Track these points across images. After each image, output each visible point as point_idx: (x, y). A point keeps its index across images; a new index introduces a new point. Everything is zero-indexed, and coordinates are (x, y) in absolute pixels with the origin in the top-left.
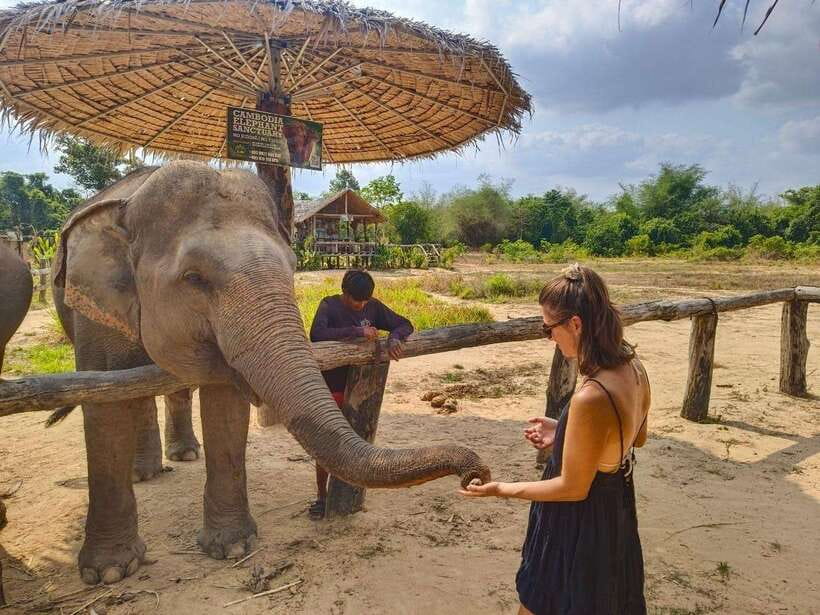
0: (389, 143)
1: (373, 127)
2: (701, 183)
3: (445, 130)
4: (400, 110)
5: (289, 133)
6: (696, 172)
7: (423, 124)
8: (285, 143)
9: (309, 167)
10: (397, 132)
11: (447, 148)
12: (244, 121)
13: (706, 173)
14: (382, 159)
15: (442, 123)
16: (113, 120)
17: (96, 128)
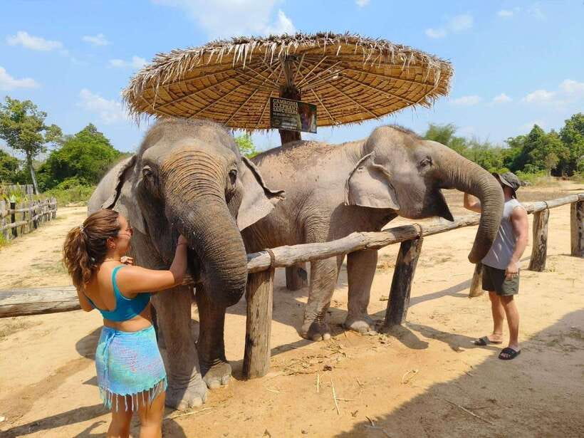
0: (334, 115)
1: (329, 105)
2: (454, 135)
3: (377, 107)
4: (351, 95)
5: (301, 111)
6: (451, 127)
7: (363, 104)
8: (299, 117)
9: (310, 132)
10: (343, 109)
11: (373, 117)
12: (279, 105)
13: (457, 128)
14: (327, 125)
15: (377, 103)
16: (177, 105)
17: (166, 110)
